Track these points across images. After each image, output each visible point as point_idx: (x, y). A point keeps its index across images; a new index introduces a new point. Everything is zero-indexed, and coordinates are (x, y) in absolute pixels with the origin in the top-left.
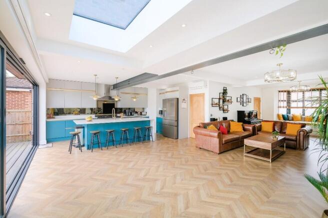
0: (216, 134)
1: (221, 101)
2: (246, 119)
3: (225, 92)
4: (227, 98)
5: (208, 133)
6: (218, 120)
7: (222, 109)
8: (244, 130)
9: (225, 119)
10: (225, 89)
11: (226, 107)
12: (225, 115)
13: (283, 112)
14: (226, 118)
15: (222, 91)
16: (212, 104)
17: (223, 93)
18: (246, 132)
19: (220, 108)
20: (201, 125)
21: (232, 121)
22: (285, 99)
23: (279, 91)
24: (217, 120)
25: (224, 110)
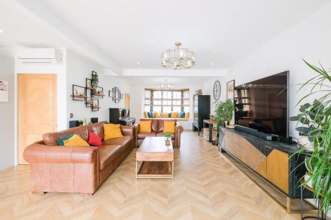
0: (88, 155)
1: (89, 92)
2: (120, 118)
3: (94, 79)
4: (98, 90)
5: (68, 154)
6: (84, 124)
7: (89, 105)
8: (123, 134)
9: (94, 120)
10: (94, 73)
11: (95, 103)
12: (95, 115)
13: (148, 109)
14: (97, 119)
15: (90, 78)
16: (73, 96)
17: (92, 81)
18: (126, 137)
19: (86, 103)
20: (47, 139)
21: (106, 123)
22: (150, 97)
23: (146, 89)
24: (82, 123)
25: (92, 108)
